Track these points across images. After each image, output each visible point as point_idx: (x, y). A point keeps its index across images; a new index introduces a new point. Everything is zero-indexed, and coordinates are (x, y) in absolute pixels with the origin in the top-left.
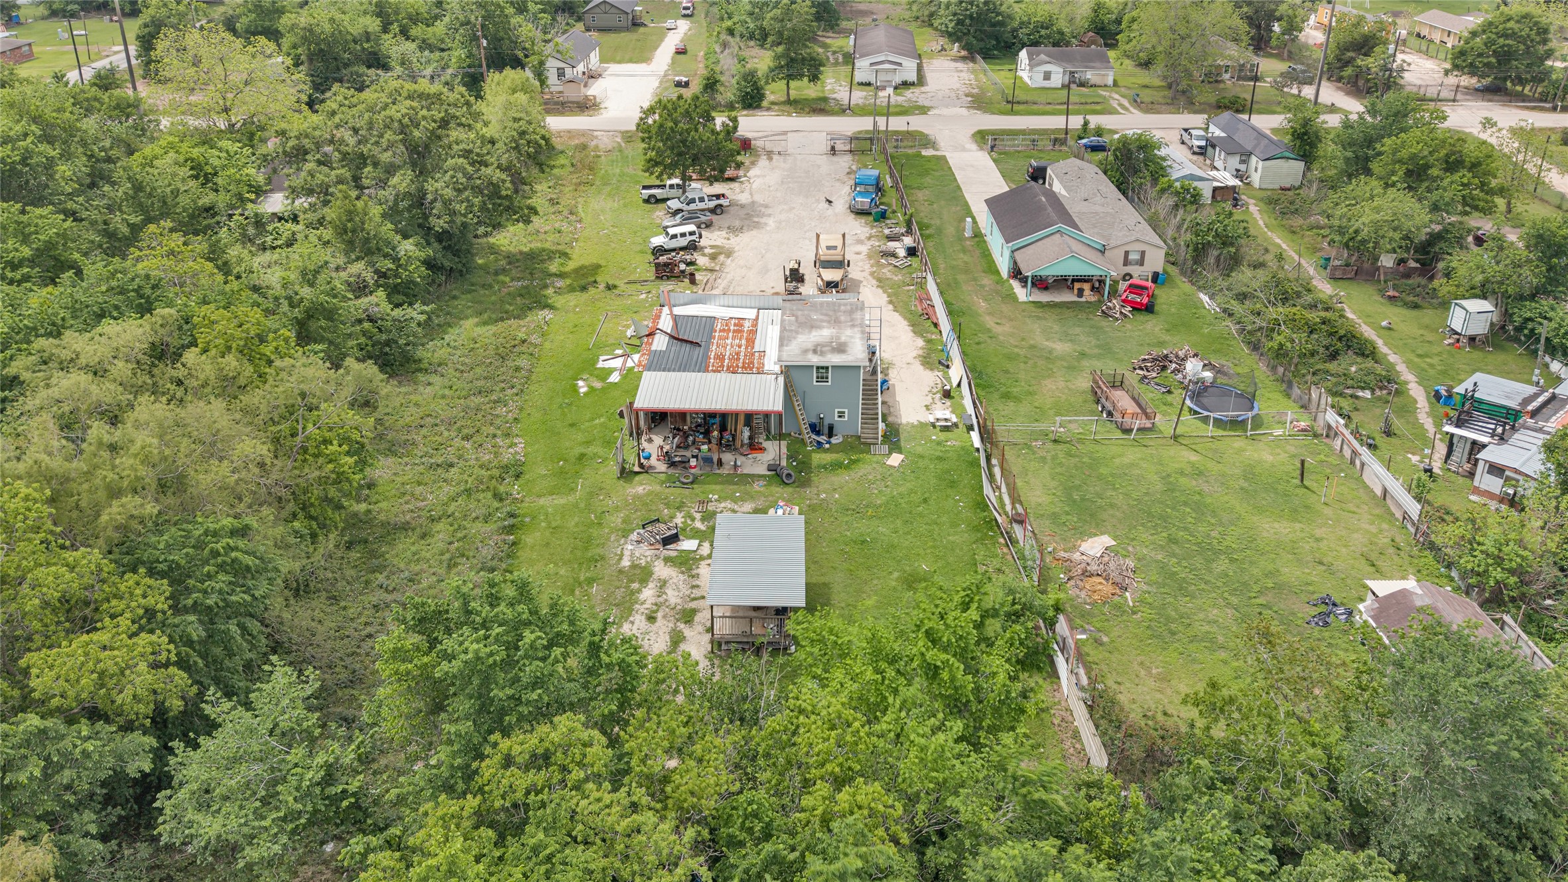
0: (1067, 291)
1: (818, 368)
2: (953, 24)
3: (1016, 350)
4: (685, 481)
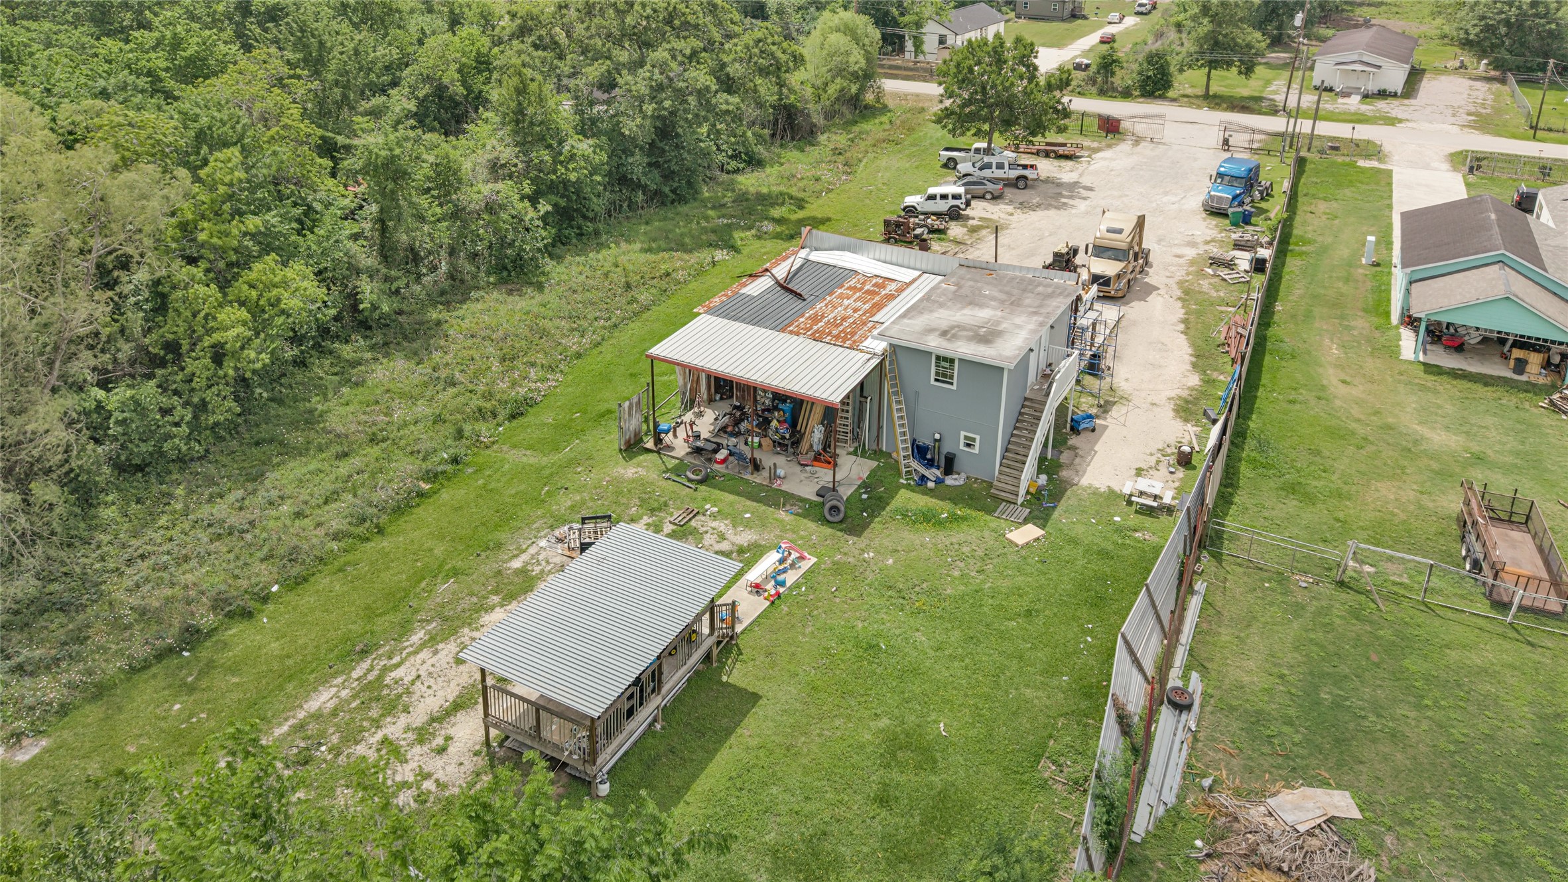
0: (1498, 359)
1: (938, 358)
2: (1477, 30)
3: (1354, 425)
4: (692, 476)
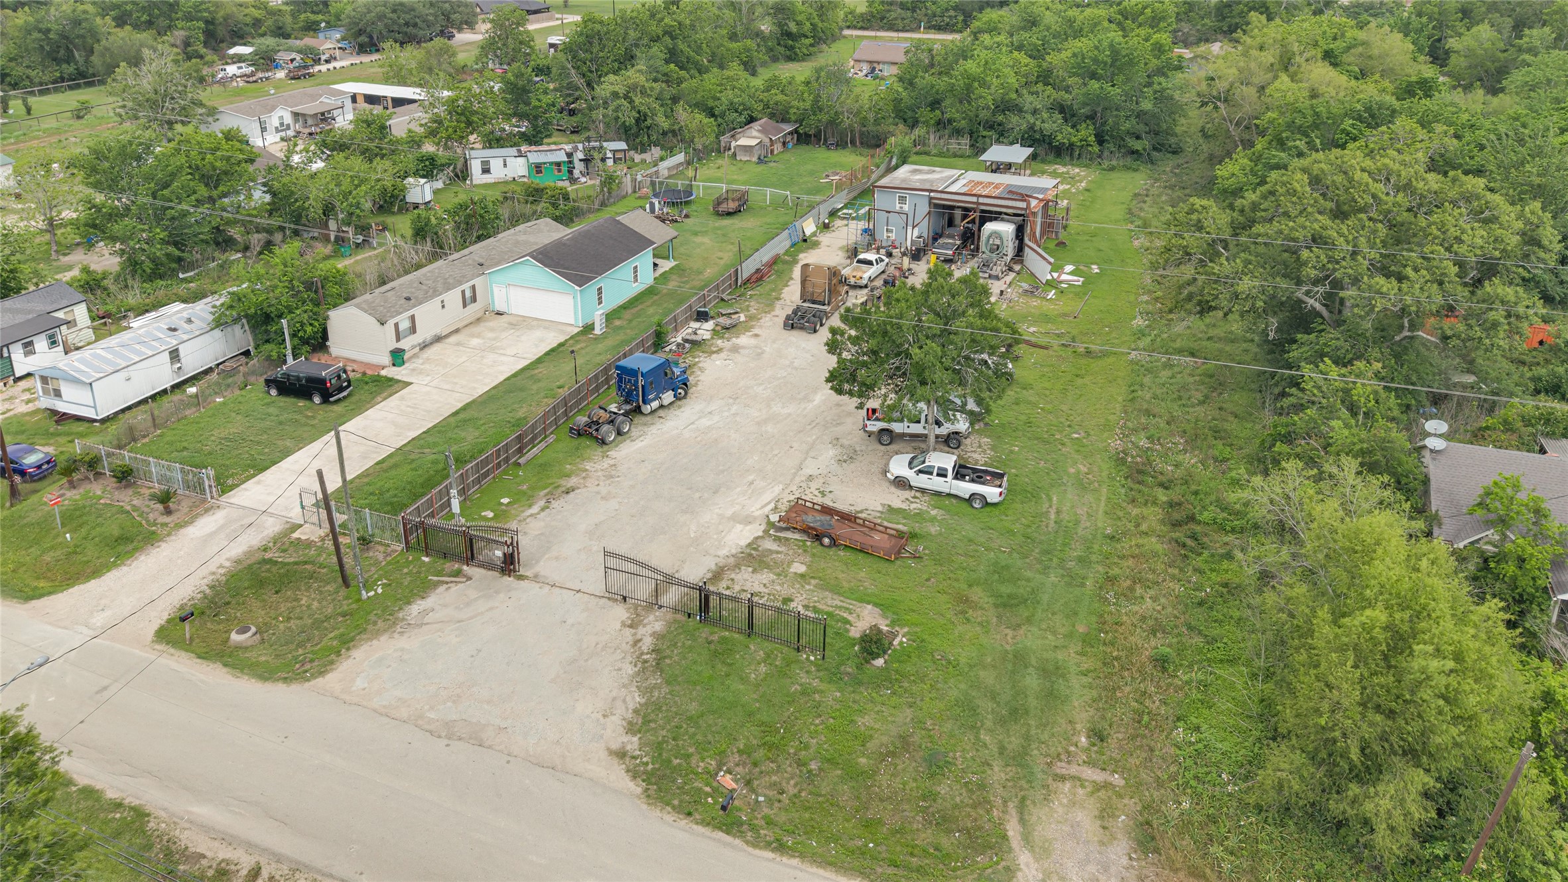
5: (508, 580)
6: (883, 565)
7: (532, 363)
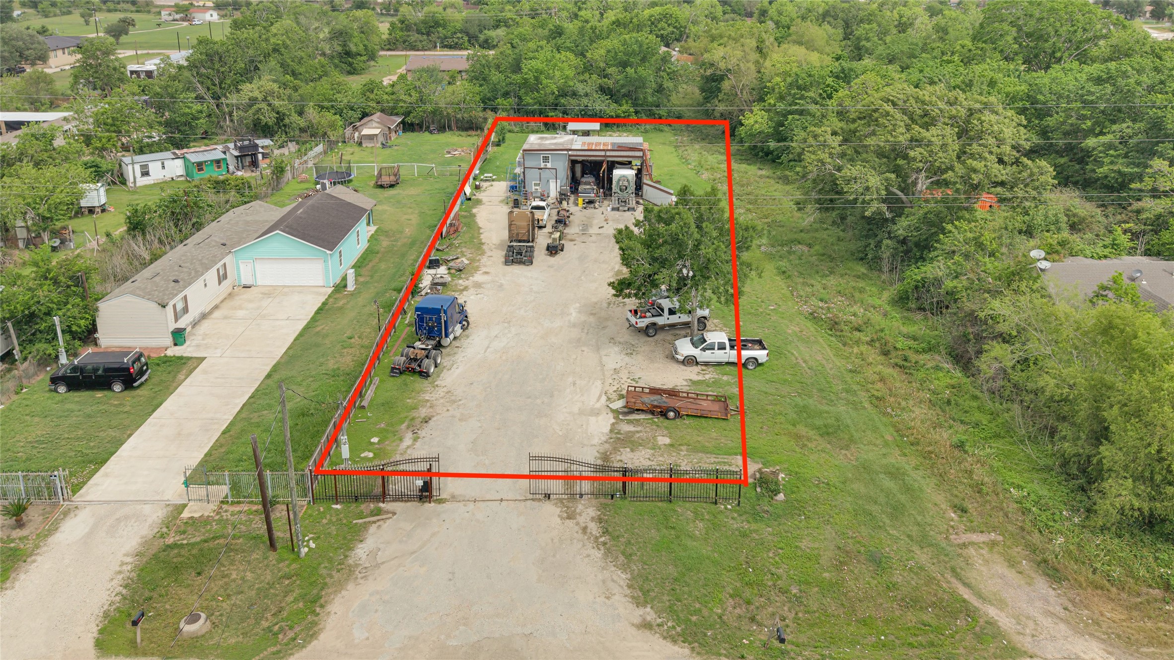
5: (430, 506)
6: (723, 424)
7: (309, 323)
